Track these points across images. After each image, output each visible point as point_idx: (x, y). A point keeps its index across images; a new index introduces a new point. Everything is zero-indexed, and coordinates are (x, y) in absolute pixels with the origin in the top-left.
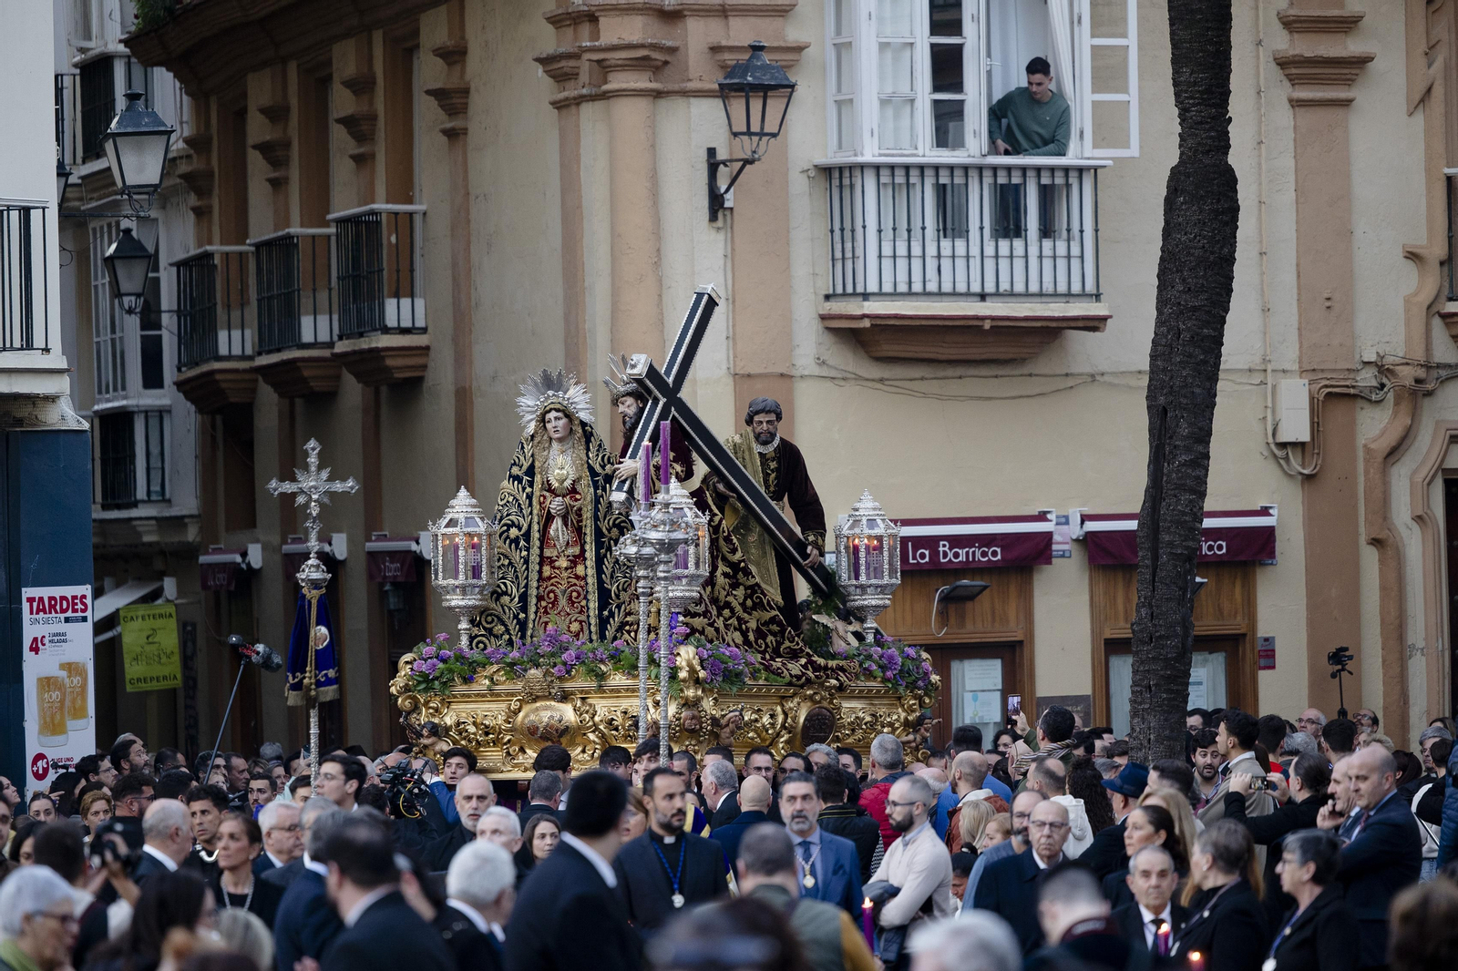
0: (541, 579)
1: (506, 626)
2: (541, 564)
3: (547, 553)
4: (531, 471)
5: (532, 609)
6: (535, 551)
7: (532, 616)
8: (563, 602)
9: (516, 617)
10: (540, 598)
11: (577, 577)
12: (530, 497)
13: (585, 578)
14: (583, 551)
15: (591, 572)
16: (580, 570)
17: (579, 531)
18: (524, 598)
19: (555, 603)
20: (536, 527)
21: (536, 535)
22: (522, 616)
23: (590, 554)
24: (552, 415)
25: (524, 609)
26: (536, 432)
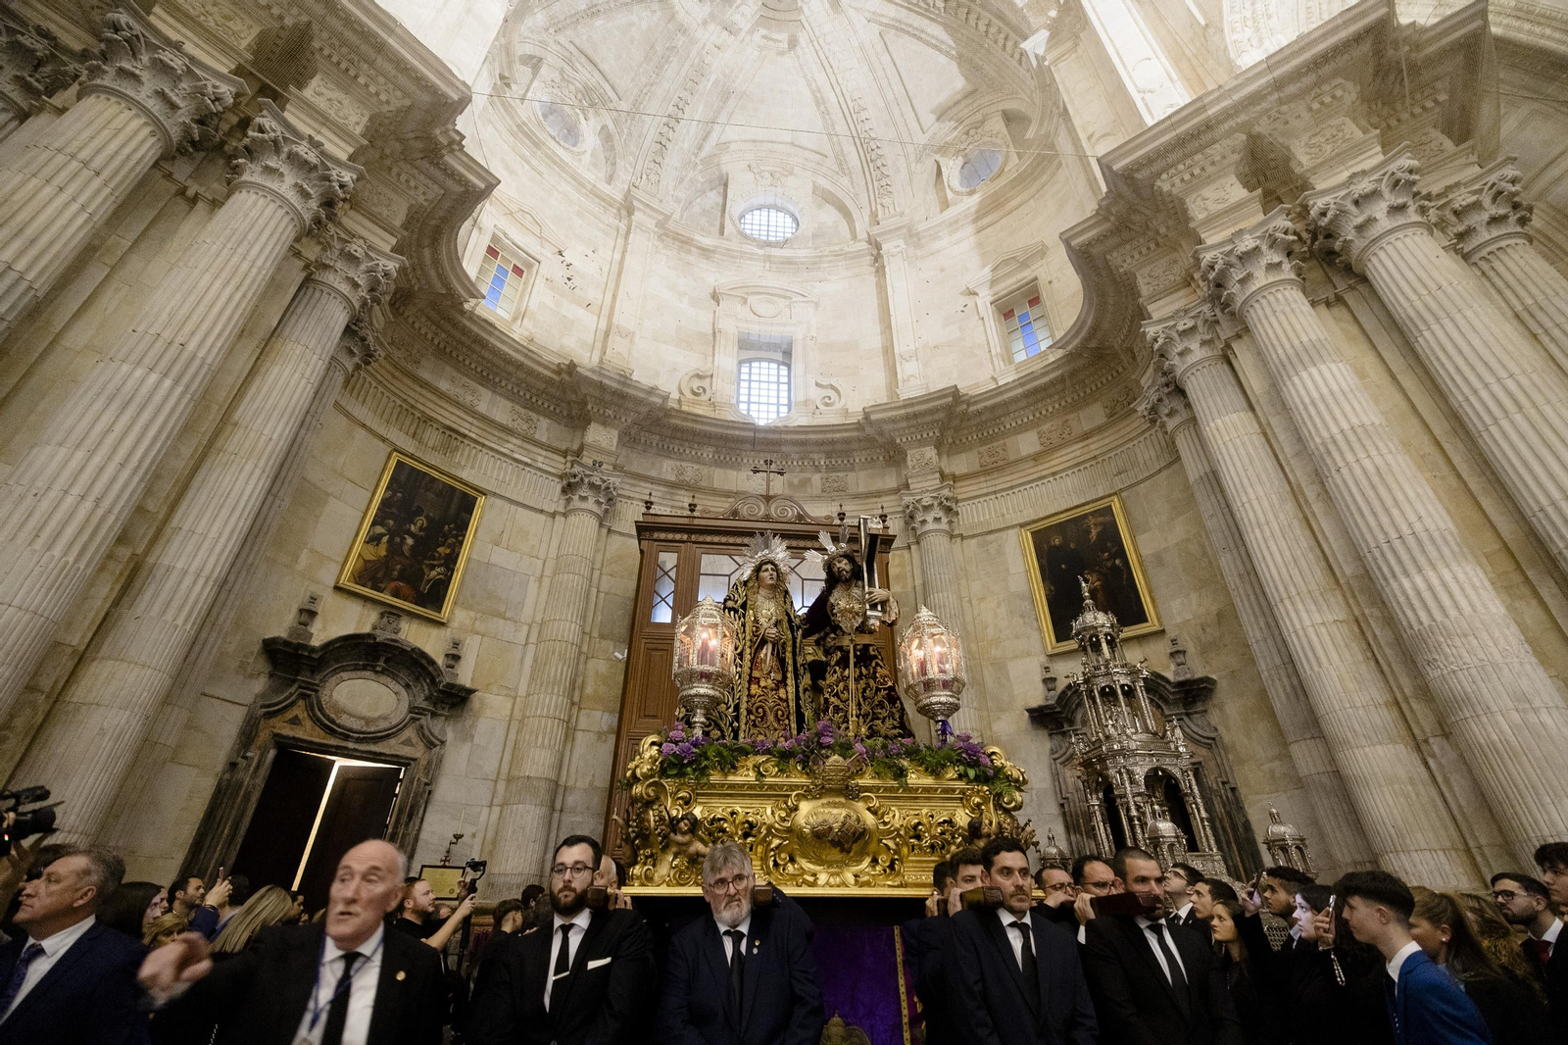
0: (749, 696)
1: (722, 731)
2: (750, 682)
3: (756, 674)
4: (744, 606)
5: (743, 720)
6: (746, 669)
7: (743, 727)
8: (771, 717)
9: (731, 724)
10: (749, 712)
11: (780, 699)
12: (744, 625)
13: (787, 700)
14: (785, 678)
15: (791, 696)
16: (782, 693)
17: (782, 662)
18: (737, 708)
19: (764, 717)
20: (748, 651)
21: (747, 657)
22: (736, 724)
23: (790, 681)
24: (769, 566)
25: (737, 718)
26: (750, 578)
